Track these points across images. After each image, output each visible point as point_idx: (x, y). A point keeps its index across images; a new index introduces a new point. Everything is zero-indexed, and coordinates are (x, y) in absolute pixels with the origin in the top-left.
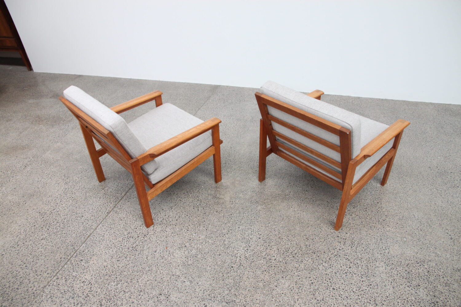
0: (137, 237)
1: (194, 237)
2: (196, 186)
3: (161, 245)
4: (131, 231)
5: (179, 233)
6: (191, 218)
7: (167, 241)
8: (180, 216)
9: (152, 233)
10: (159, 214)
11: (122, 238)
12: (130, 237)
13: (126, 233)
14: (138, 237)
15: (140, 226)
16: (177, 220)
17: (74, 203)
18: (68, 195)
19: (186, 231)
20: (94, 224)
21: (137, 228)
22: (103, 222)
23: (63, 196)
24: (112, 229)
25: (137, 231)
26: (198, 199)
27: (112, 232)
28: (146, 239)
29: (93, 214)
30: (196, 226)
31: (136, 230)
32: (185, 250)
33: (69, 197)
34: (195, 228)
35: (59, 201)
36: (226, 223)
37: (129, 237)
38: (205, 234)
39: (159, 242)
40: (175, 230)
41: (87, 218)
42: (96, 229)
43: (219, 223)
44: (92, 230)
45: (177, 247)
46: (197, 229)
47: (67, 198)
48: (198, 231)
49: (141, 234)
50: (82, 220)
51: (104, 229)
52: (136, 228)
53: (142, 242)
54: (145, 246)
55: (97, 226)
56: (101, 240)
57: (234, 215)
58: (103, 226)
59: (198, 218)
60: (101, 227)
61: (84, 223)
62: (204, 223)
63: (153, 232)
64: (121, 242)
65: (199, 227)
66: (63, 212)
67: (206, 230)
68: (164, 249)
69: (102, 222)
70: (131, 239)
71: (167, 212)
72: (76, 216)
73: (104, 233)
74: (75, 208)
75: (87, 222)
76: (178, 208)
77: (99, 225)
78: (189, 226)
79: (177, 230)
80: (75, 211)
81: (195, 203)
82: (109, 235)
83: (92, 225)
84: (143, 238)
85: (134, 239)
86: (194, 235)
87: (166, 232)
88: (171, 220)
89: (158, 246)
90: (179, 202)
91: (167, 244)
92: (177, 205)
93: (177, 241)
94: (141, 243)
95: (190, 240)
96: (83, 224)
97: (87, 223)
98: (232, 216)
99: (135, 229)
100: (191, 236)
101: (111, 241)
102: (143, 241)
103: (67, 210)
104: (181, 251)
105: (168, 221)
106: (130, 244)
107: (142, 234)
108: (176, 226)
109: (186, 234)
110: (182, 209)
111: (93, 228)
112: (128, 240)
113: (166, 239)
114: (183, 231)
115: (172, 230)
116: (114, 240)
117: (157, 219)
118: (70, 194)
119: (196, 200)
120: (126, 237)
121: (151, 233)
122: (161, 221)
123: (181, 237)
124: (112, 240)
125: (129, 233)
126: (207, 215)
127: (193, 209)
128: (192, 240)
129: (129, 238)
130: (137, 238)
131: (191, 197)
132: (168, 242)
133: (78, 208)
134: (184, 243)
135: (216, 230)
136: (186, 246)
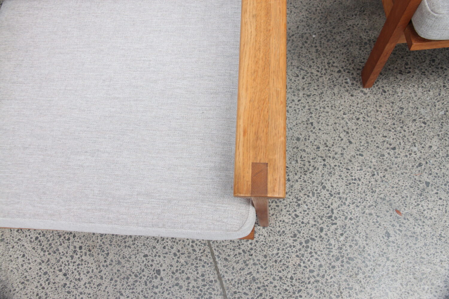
0: (318, 231)
1: (419, 154)
2: (301, 45)
3: (382, 215)
4: (294, 229)
5: (385, 167)
6: (369, 119)
7: (384, 199)
8: (345, 128)
9: (339, 203)
10: (304, 154)
11: (294, 255)
12: (307, 242)
13: (290, 241)
14: (322, 230)
15: (299, 205)
16: (350, 142)
17: (102, 258)
18: (61, 249)
19: (392, 152)
20: (201, 270)
21: (297, 213)
22: (216, 253)
23: (53, 261)
24: (252, 252)
25: (305, 221)
26: (337, 70)
27: (261, 258)
28: (339, 223)
29: (174, 251)
30: (399, 129)
31: (300, 218)
32: (435, 191)
33: (70, 253)
34: (401, 135)
35: (61, 276)
36: (442, 85)
37: (304, 244)
38: (432, 134)
39: (373, 211)
40: (372, 165)
41: (174, 269)
42: (220, 278)
43: (431, 93)
44: (218, 284)
45: (414, 197)
46: (407, 134)
47: (69, 259)
48: (414, 137)
49: (321, 222)
50: (166, 280)
51: (238, 267)
52: (297, 216)
53: (342, 235)
54: (357, 238)
55: (216, 269)
56: (260, 291)
57: (439, 57)
58: (226, 259)
59: (383, 109)
60: (225, 266)
61: (181, 282)
62: (405, 112)
63: (336, 199)
64: (302, 264)
65: (405, 128)
66: (103, 293)
67: (425, 123)
68: (398, 218)
69: (213, 254)
70: (316, 245)
71: (312, 139)
72: (143, 281)
73: (246, 272)
74: (118, 267)
75: (185, 276)
76: (323, 114)
77: (216, 263)
78: (387, 139)
79: (375, 163)
80: (128, 272)
81: (340, 81)
82: (260, 270)
83: (203, 275)
84: (333, 224)
85: (318, 239)
86: (415, 149)
87: (360, 183)
88: (339, 150)
89: (378, 219)
90: (310, 100)
91: (391, 205)
92: (313, 109)
93: (401, 183)
94: (342, 238)
95: (420, 165)
96: (181, 287)
97: (188, 278)
98: (437, 61)
99: (297, 220)
100: (413, 155)
101: (281, 278)
102: (339, 231)
103: (106, 282)
104: (429, 199)
105: (336, 156)
106: (324, 255)
107: (321, 218)
108: (362, 155)
109: (399, 160)
110: (332, 111)
111: (212, 278)
112: (309, 250)
113: (376, 195)
114: (387, 155)
115: (364, 169)
116: (285, 273)
117: (311, 168)
118: (66, 245)
119: (336, 75)
120: (299, 247)
121: (335, 205)
122: (325, 165)
123: (398, 172)
124: (280, 274)
125: (295, 235)
126: (391, 92)
127: (353, 98)
128: (424, 163)
129: (307, 247)
130: (323, 234)
131: (319, 74)
132: (387, 199)
133: (123, 261)
134: (417, 178)
135: (442, 113)
136: (427, 184)
